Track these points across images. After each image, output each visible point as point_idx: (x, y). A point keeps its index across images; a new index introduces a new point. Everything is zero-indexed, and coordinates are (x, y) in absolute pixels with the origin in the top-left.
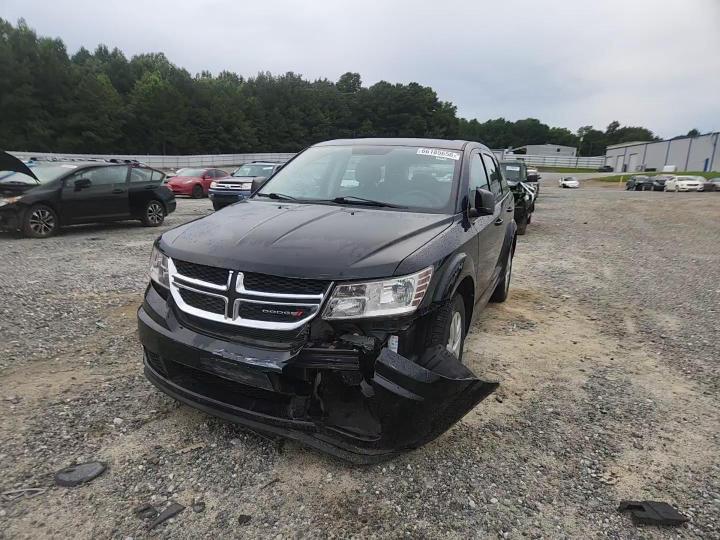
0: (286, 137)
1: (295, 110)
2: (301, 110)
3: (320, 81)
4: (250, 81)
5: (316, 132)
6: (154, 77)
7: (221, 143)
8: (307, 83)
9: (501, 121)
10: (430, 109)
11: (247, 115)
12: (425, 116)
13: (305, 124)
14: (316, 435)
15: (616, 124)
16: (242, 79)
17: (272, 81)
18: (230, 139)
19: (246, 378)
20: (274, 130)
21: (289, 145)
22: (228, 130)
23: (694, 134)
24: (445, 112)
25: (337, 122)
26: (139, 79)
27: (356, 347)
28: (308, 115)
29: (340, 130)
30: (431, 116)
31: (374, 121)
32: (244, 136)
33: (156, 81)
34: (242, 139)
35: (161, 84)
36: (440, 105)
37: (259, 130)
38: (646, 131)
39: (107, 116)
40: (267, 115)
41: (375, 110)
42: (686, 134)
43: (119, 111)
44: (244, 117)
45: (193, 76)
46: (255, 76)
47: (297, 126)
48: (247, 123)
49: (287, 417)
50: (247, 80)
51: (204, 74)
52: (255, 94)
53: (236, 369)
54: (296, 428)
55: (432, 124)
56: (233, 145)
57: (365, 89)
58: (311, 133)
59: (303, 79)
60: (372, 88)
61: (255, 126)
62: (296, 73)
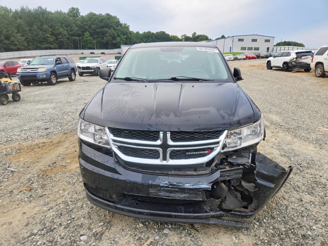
0: (43, 42)
1: (45, 27)
2: (49, 27)
3: (57, 11)
7: (5, 46)
8: (50, 13)
9: (149, 32)
10: (117, 27)
12: (115, 30)
13: (53, 34)
14: (224, 218)
15: (195, 33)
16: (11, 10)
17: (29, 11)
18: (9, 44)
19: (183, 195)
20: (35, 38)
21: (46, 45)
22: (7, 38)
23: (223, 37)
24: (124, 28)
25: (71, 33)
27: (241, 165)
28: (54, 30)
29: (73, 37)
30: (118, 30)
31: (90, 32)
32: (19, 42)
34: (17, 43)
36: (121, 25)
37: (27, 38)
38: (206, 36)
40: (30, 30)
41: (90, 27)
42: (220, 37)
44: (16, 31)
46: (19, 9)
47: (49, 35)
48: (19, 34)
49: (206, 212)
50: (14, 11)
52: (20, 18)
53: (177, 192)
54: (213, 217)
55: (120, 34)
56: (12, 47)
57: (83, 17)
58: (57, 39)
59: (48, 10)
60: (87, 16)
61: (23, 36)
62: (43, 7)
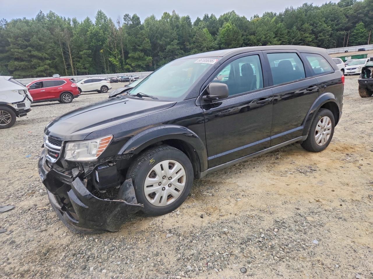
1: (306, 25)
2: (311, 25)
3: (326, 4)
4: (280, 15)
5: (320, 36)
6: (228, 24)
8: (316, 8)
11: (276, 34)
13: (313, 32)
16: (275, 14)
17: (293, 11)
25: (336, 27)
26: (221, 26)
28: (316, 27)
29: (339, 32)
33: (229, 27)
35: (231, 27)
39: (206, 48)
40: (289, 32)
41: (367, 15)
43: (211, 45)
44: (274, 36)
45: (249, 19)
46: (283, 11)
47: (307, 35)
48: (276, 39)
50: (278, 14)
51: (255, 17)
52: (282, 21)
58: (317, 38)
59: (314, 5)
61: (280, 40)
62: (309, 4)
